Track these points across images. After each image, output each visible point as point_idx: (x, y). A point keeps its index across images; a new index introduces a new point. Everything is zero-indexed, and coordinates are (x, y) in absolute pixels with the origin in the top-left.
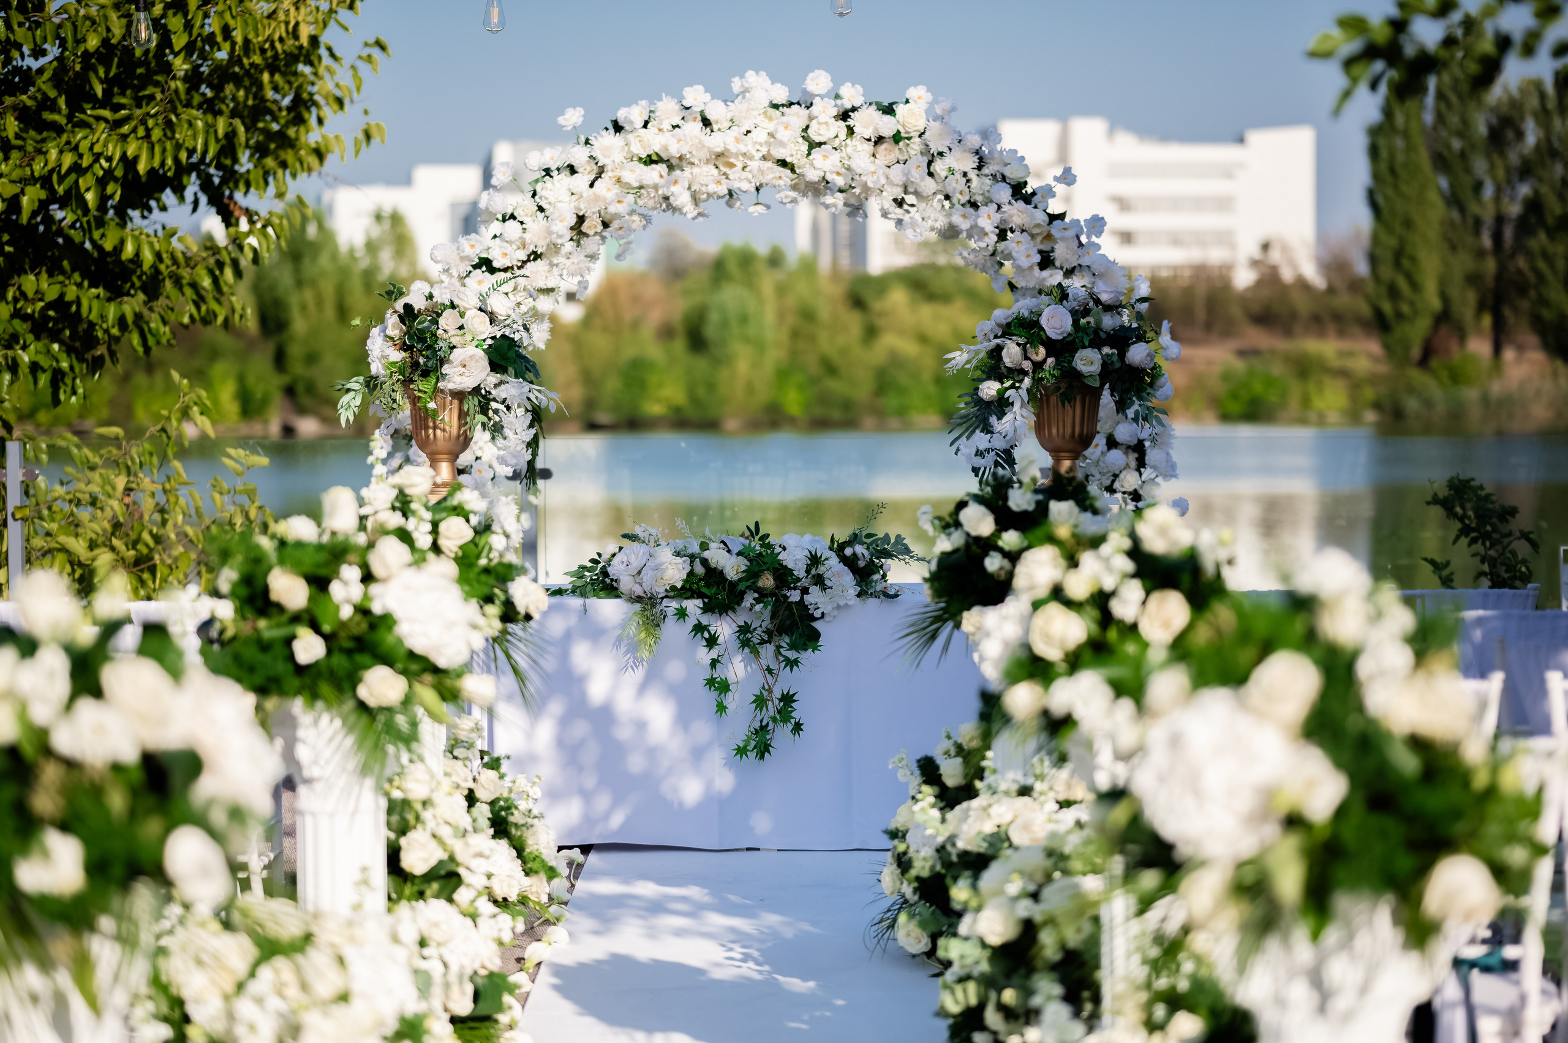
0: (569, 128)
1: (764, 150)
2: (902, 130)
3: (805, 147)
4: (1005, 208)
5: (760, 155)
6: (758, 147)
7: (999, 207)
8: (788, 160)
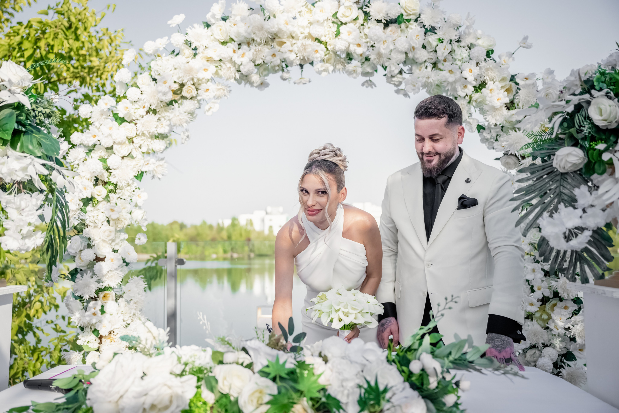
0: (174, 25)
1: (306, 32)
2: (405, 14)
3: (334, 28)
4: (483, 64)
5: (303, 35)
6: (302, 30)
7: (477, 64)
8: (323, 39)
